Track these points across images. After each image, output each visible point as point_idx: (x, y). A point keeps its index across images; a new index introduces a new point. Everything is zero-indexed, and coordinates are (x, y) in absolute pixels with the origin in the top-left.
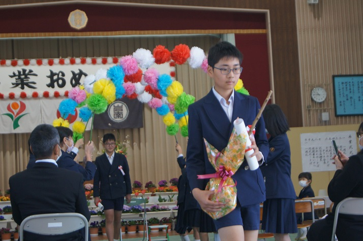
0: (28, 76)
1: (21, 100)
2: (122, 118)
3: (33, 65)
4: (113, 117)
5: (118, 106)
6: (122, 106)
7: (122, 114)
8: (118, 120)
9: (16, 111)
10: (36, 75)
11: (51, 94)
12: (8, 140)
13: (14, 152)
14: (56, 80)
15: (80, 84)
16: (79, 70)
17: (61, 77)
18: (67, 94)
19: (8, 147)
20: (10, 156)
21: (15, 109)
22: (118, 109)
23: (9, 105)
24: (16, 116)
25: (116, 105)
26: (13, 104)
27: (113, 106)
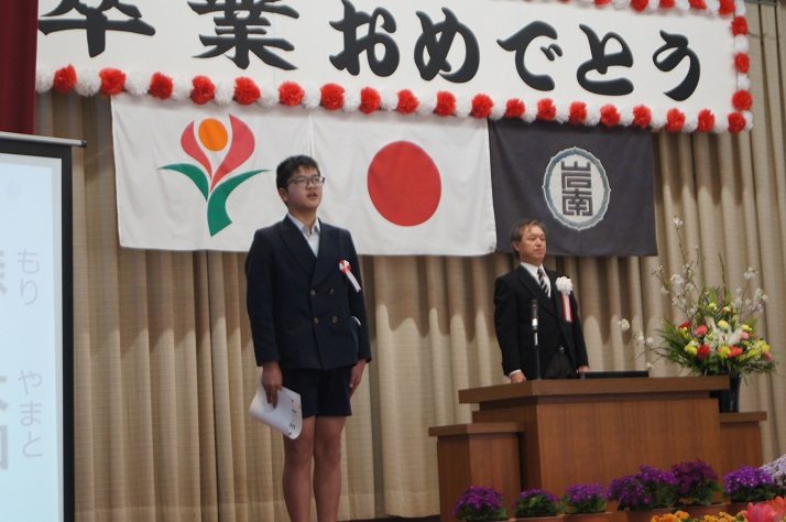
0: (264, 15)
1: (236, 111)
2: (590, 213)
4: (560, 211)
5: (576, 167)
6: (588, 168)
7: (590, 200)
8: (578, 221)
9: (216, 158)
10: (294, 15)
11: (352, 99)
12: (167, 284)
13: (192, 337)
14: (364, 40)
15: (447, 68)
16: (446, 12)
17: (383, 31)
18: (407, 105)
19: (168, 309)
20: (176, 353)
21: (214, 147)
22: (575, 177)
23: (190, 129)
24: (217, 179)
25: (569, 161)
26: (204, 126)
27: (559, 165)
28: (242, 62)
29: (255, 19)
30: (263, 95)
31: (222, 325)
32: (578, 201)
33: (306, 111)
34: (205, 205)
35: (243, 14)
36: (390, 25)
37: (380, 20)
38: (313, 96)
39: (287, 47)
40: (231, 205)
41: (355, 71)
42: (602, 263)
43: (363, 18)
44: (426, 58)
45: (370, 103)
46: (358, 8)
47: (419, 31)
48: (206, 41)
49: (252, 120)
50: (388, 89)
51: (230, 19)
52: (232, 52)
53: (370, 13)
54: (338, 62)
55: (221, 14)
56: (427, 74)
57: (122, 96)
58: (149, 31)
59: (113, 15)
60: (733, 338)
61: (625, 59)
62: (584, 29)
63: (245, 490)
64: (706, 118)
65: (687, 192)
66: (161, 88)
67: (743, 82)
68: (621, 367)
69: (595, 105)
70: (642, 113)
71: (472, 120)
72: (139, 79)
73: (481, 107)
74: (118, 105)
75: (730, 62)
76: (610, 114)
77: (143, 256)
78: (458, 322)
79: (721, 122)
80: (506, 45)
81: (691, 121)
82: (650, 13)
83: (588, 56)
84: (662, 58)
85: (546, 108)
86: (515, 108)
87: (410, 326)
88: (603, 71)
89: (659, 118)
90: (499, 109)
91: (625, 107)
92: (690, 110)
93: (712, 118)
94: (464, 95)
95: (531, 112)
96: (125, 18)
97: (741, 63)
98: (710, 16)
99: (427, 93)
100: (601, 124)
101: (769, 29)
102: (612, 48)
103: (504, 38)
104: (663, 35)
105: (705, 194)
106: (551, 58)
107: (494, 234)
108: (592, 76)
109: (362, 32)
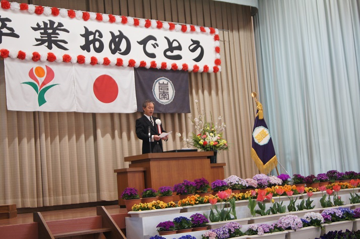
0: (57, 31)
1: (48, 64)
2: (168, 99)
3: (63, 17)
4: (158, 98)
5: (163, 84)
6: (167, 84)
7: (168, 94)
8: (164, 102)
9: (41, 80)
10: (68, 32)
11: (88, 60)
12: (24, 122)
13: (33, 140)
14: (91, 40)
15: (120, 50)
16: (119, 31)
17: (98, 38)
18: (107, 62)
19: (25, 131)
20: (27, 146)
21: (40, 76)
22: (163, 87)
23: (32, 70)
24: (41, 87)
25: (161, 82)
26: (37, 69)
27: (158, 83)
28: (50, 47)
29: (54, 33)
30: (57, 58)
31: (43, 136)
32: (164, 95)
33: (72, 64)
34: (37, 96)
35: (50, 31)
36: (101, 36)
37: (97, 34)
38: (74, 59)
39: (66, 42)
40: (46, 96)
41: (89, 51)
42: (172, 115)
43: (91, 33)
44: (113, 47)
45: (94, 62)
46: (90, 30)
47: (110, 38)
48: (37, 40)
49: (53, 67)
50: (100, 57)
51: (45, 33)
52: (46, 44)
53: (94, 32)
54: (83, 48)
55: (42, 31)
56: (113, 52)
57: (8, 58)
58: (17, 36)
59: (5, 31)
60: (215, 139)
61: (179, 48)
62: (166, 38)
63: (52, 193)
64: (206, 68)
65: (200, 91)
66: (21, 56)
67: (218, 56)
68: (179, 148)
69: (170, 63)
70: (185, 66)
71: (128, 68)
72: (14, 53)
73: (131, 63)
74: (7, 62)
75: (214, 49)
76: (174, 66)
77: (16, 113)
78: (125, 135)
79: (211, 69)
80: (140, 43)
81: (201, 69)
82: (187, 33)
83: (168, 47)
84: (191, 48)
85: (153, 64)
86: (143, 64)
87: (108, 136)
88: (172, 52)
89: (191, 68)
90: (138, 64)
91: (179, 64)
92: (201, 65)
93: (208, 68)
94: (126, 59)
95: (148, 65)
96: (9, 32)
97: (217, 50)
98: (207, 34)
99: (113, 58)
100: (171, 69)
101: (226, 39)
102: (175, 44)
103: (139, 41)
104: (192, 40)
105: (206, 92)
106: (155, 47)
107: (136, 106)
108: (169, 53)
109: (91, 38)
